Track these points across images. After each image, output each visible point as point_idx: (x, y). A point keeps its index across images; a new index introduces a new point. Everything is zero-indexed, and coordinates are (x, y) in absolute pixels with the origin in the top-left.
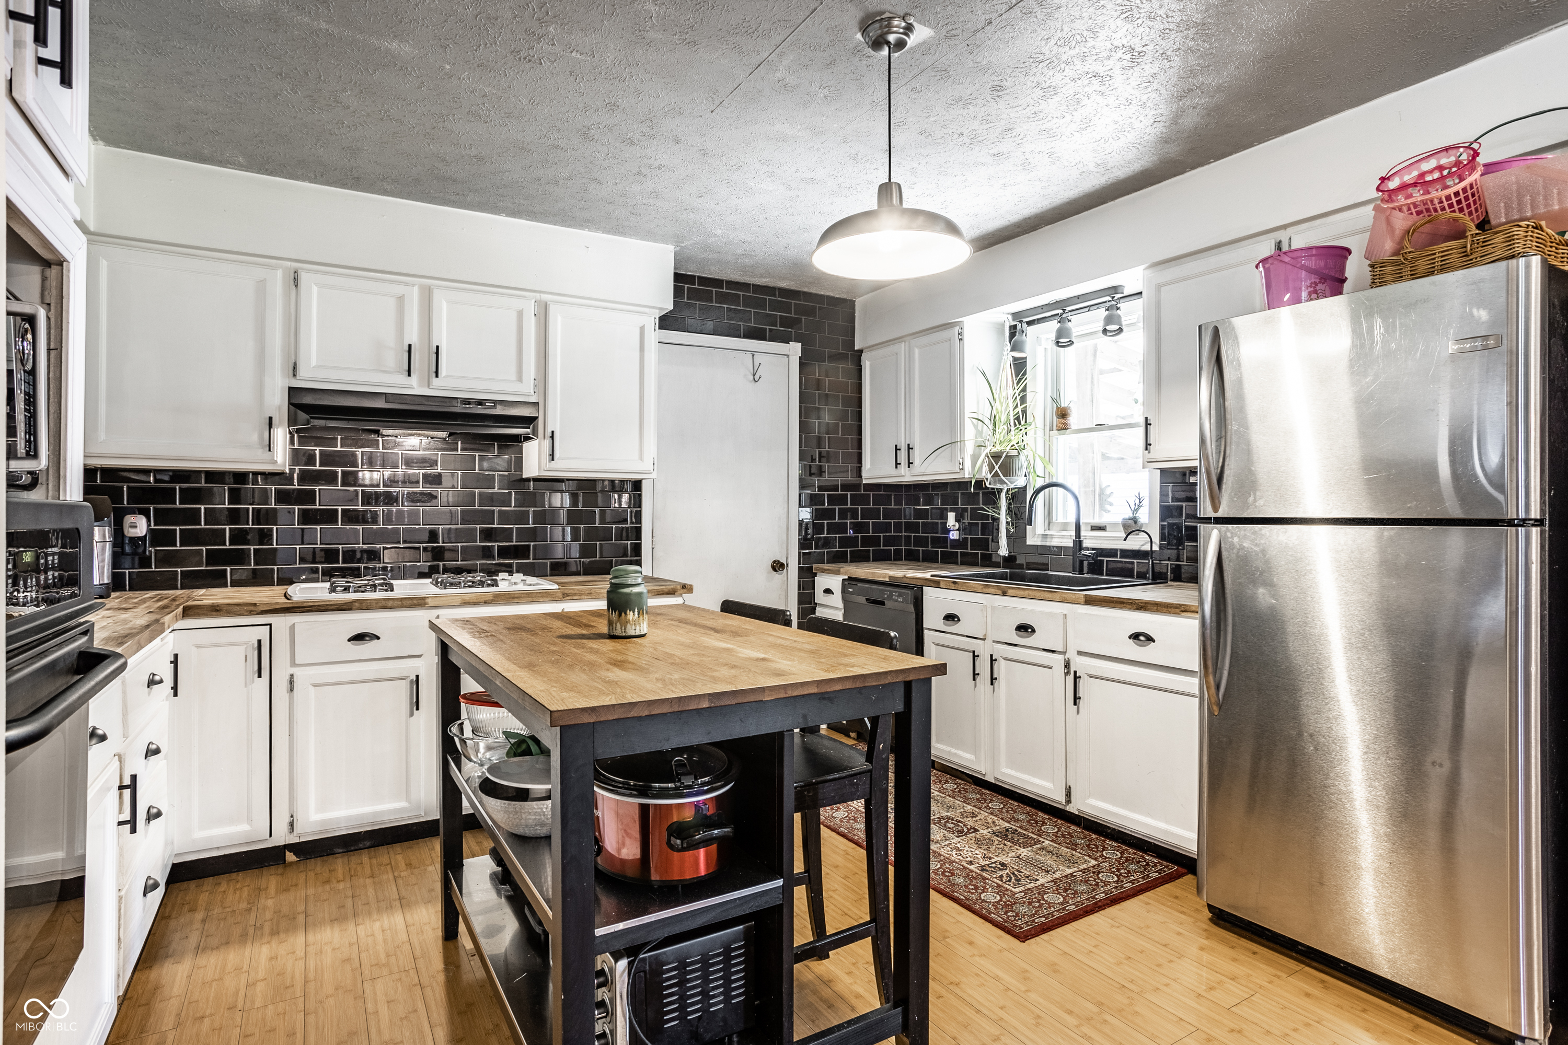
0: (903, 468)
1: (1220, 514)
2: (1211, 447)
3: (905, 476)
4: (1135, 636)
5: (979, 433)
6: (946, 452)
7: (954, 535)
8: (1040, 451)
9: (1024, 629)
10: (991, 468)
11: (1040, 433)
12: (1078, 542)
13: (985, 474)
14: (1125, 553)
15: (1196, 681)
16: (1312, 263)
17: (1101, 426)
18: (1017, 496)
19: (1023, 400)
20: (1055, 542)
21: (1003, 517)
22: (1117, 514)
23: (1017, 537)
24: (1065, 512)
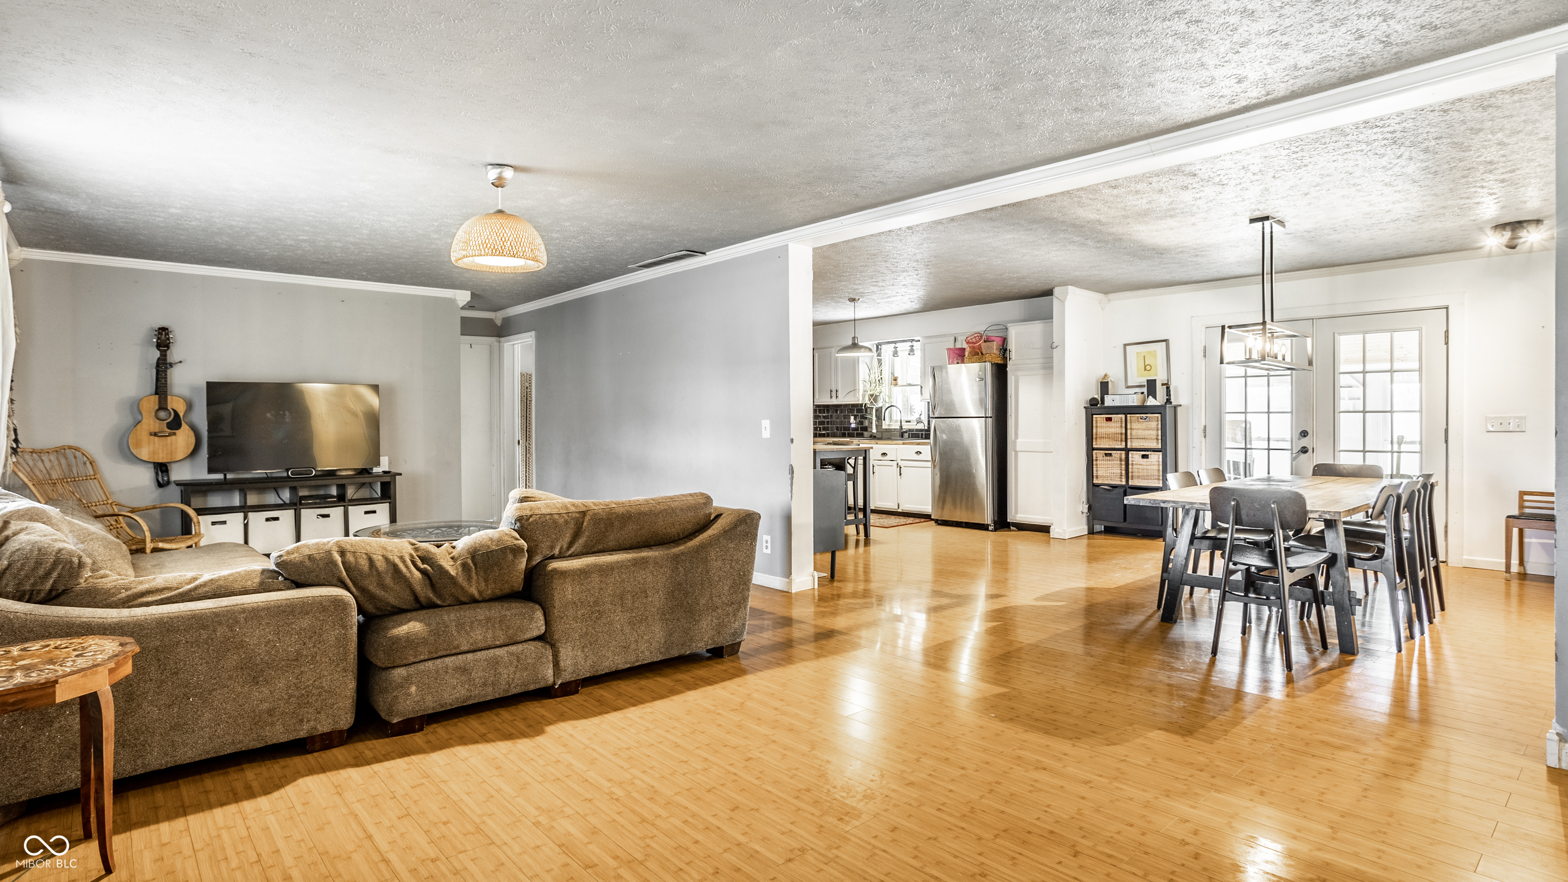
0: (834, 399)
1: (936, 416)
2: (932, 399)
3: (834, 402)
4: (917, 453)
5: (865, 386)
6: (852, 393)
7: (853, 426)
8: (887, 394)
9: (884, 454)
10: (870, 400)
11: (887, 387)
12: (901, 427)
13: (867, 401)
14: (917, 430)
15: (930, 463)
16: (958, 352)
17: (910, 385)
18: (879, 410)
19: (881, 373)
20: (893, 427)
21: (874, 419)
22: (914, 418)
23: (879, 426)
24: (896, 416)
